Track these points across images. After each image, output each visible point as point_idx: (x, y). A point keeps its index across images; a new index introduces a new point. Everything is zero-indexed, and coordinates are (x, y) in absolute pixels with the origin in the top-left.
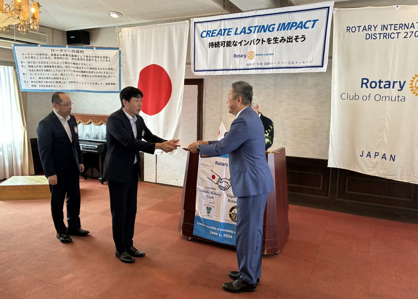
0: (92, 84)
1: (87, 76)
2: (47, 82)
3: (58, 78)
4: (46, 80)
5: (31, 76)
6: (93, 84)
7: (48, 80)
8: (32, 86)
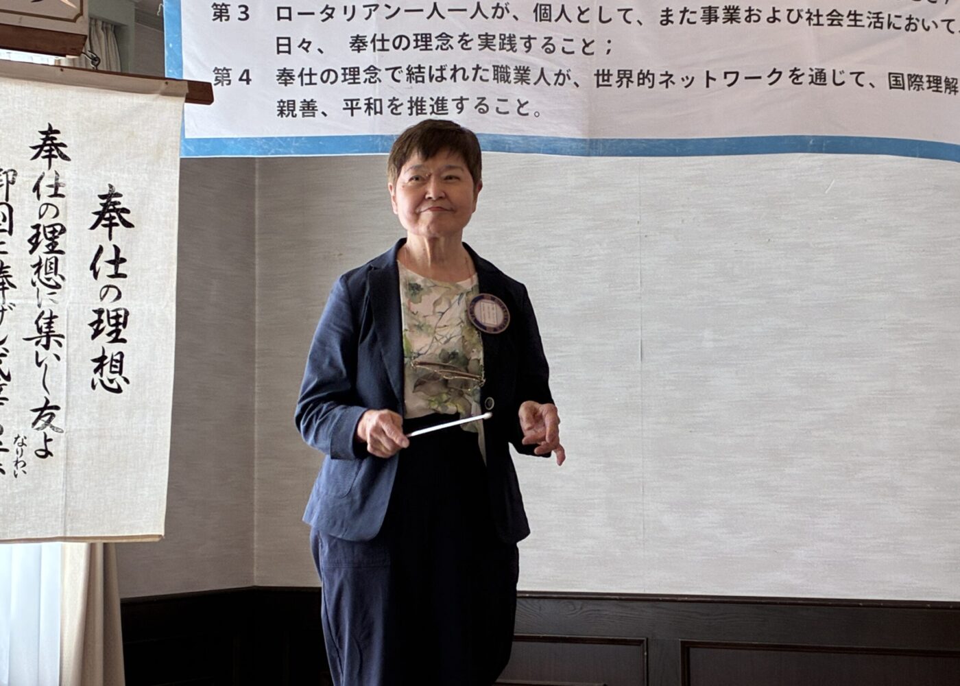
0: (786, 80)
1: (748, 19)
2: (415, 74)
3: (511, 38)
4: (414, 57)
5: (284, 29)
6: (795, 75)
7: (432, 59)
8: (285, 108)
